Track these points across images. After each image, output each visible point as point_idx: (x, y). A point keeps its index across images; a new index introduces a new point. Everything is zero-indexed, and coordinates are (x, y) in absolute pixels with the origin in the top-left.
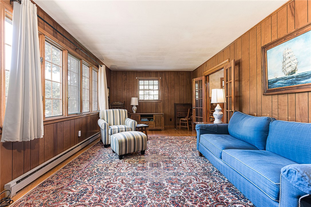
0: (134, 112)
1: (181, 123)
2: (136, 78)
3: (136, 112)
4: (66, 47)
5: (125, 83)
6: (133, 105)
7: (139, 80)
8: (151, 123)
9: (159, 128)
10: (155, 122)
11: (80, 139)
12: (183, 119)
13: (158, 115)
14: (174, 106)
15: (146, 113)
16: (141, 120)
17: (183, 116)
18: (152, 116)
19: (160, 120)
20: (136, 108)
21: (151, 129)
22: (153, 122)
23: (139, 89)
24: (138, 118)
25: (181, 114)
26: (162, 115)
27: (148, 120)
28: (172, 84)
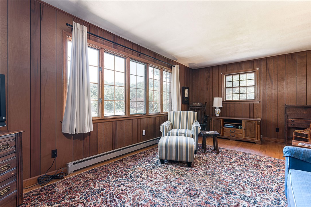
0: (217, 115)
1: (295, 137)
2: (222, 74)
3: (220, 116)
4: (127, 54)
5: (208, 82)
6: (216, 107)
7: (226, 75)
8: (238, 131)
9: (252, 139)
10: (245, 130)
11: (145, 138)
12: (299, 131)
13: (250, 122)
14: (283, 109)
15: (235, 117)
16: (225, 126)
17: (303, 127)
18: (241, 121)
19: (254, 128)
20: (220, 110)
21: (238, 139)
22: (241, 130)
23: (225, 87)
24: (221, 124)
25: (295, 122)
26: (256, 122)
27: (234, 126)
28: (281, 74)
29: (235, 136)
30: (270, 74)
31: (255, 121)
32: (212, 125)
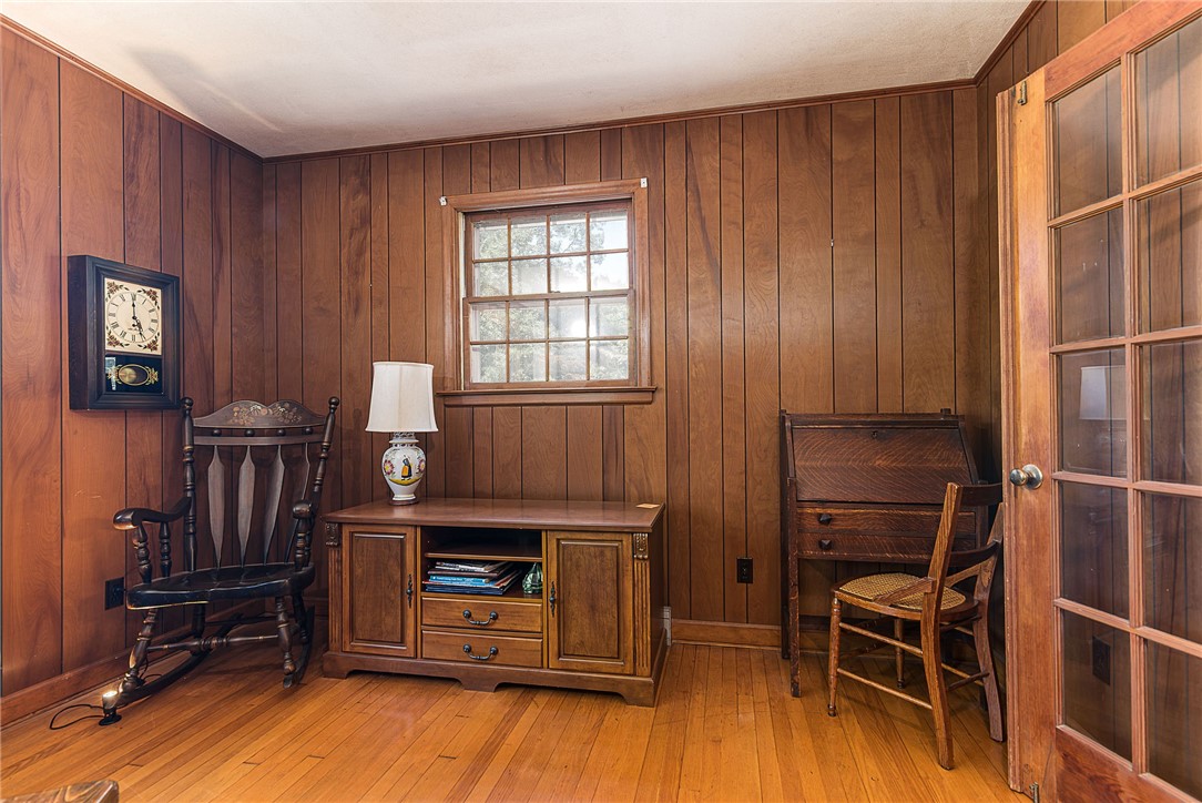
0: (401, 494)
2: (443, 202)
5: (360, 253)
6: (391, 435)
7: (472, 216)
8: (516, 612)
9: (603, 670)
10: (559, 603)
13: (587, 542)
14: (770, 439)
16: (434, 580)
19: (611, 588)
20: (416, 456)
21: (516, 672)
22: (536, 604)
23: (463, 294)
24: (402, 565)
25: (839, 525)
26: (627, 540)
27: (493, 580)
28: (759, 226)
29: (496, 653)
30: (703, 220)
31: (617, 537)
32: (346, 576)
